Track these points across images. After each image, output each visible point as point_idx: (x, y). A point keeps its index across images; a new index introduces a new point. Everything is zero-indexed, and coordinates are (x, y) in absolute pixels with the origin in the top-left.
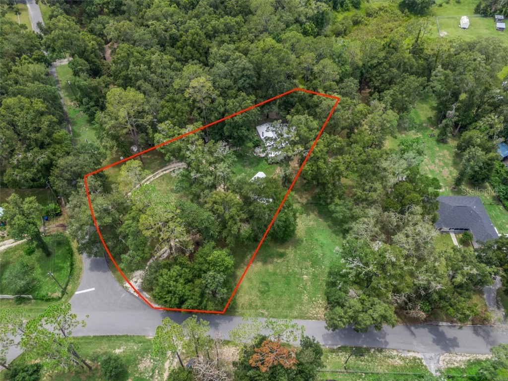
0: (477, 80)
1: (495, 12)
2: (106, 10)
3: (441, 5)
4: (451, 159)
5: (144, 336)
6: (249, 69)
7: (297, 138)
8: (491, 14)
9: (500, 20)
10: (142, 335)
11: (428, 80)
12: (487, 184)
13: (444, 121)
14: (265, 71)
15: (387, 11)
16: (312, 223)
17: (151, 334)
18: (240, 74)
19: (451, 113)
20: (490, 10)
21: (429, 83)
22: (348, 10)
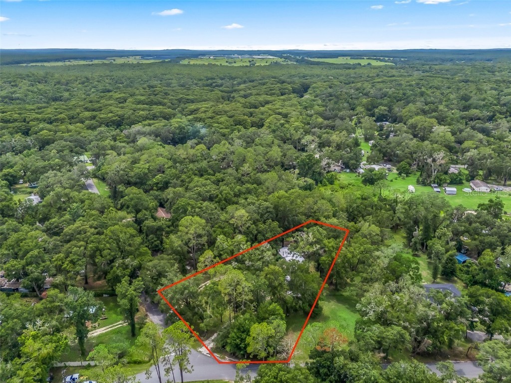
0: (426, 209)
1: (431, 182)
2: (155, 188)
3: (392, 181)
4: (427, 265)
5: (222, 380)
6: (270, 208)
7: (315, 239)
8: (428, 184)
9: (435, 187)
10: (220, 379)
11: (395, 213)
12: (456, 279)
13: (413, 240)
14: (281, 209)
15: (354, 185)
16: (333, 307)
17: (226, 378)
18: (265, 211)
19: (416, 233)
20: (427, 181)
21: (395, 215)
22: (326, 185)
